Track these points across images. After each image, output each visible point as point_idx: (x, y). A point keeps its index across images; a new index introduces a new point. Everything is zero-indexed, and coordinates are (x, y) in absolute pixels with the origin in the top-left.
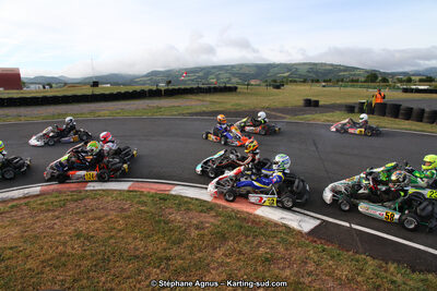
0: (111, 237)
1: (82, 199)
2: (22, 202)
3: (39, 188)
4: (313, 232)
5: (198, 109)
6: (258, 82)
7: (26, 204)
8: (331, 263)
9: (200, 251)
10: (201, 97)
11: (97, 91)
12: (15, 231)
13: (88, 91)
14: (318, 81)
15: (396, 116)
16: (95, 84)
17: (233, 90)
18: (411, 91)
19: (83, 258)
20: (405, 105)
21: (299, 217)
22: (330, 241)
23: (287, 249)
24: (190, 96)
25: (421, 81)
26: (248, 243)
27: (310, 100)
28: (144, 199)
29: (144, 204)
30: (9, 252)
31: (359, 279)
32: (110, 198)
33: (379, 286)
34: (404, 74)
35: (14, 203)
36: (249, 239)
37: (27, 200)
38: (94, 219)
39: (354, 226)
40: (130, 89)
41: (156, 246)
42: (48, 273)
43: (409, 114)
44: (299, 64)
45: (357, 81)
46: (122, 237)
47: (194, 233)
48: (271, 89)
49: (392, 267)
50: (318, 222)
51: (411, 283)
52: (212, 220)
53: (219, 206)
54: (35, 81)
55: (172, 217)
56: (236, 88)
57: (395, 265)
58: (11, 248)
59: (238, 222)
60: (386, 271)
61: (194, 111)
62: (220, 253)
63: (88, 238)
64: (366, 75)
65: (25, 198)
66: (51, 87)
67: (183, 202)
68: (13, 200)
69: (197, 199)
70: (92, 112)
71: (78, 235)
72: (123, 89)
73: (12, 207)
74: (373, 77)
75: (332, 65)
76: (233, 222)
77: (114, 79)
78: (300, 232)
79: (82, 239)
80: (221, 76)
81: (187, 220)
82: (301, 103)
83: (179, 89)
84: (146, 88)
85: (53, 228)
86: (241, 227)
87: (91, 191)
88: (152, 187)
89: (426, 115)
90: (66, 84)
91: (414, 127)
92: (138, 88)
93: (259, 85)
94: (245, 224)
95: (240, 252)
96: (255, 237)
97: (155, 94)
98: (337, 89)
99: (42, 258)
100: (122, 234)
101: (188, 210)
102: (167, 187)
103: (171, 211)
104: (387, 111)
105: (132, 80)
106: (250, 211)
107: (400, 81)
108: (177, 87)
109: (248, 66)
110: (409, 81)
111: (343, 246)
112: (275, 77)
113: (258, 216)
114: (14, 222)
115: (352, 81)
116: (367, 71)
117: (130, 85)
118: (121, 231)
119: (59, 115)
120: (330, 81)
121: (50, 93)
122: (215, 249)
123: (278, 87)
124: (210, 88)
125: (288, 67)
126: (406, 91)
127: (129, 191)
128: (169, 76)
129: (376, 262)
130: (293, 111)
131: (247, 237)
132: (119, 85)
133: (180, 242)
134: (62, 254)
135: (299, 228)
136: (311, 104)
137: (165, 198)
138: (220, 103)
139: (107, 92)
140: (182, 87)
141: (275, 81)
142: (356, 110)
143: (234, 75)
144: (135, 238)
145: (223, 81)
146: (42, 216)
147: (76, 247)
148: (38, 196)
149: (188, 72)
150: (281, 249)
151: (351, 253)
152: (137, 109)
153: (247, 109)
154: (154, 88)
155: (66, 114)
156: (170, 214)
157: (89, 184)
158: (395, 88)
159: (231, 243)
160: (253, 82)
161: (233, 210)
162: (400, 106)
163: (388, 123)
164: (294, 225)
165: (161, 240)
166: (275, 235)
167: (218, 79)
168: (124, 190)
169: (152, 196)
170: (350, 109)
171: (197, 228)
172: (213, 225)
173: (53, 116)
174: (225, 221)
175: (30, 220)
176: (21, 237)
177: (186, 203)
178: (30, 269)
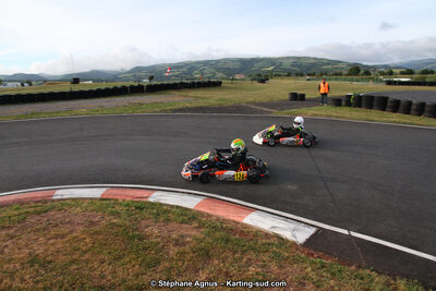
0: (73, 261)
4: (309, 242)
5: (181, 106)
6: (243, 77)
8: (332, 282)
10: (184, 92)
11: (76, 88)
13: (67, 88)
15: (384, 109)
16: (76, 81)
17: (217, 84)
18: (395, 83)
20: (392, 97)
21: (292, 225)
22: (329, 253)
23: (281, 267)
24: (173, 92)
25: (402, 73)
26: (236, 261)
27: (296, 94)
28: (118, 208)
29: (117, 215)
32: (78, 209)
34: (386, 66)
36: (237, 255)
38: (56, 237)
39: (354, 234)
40: (111, 85)
43: (396, 106)
44: (283, 58)
45: (341, 74)
46: (87, 261)
48: (256, 84)
50: (313, 230)
52: (194, 233)
53: (202, 214)
55: (148, 230)
56: (221, 83)
57: (404, 281)
59: (223, 234)
61: (176, 107)
64: (349, 68)
66: (31, 85)
67: (162, 211)
69: (178, 207)
70: (69, 110)
71: (33, 260)
72: (103, 86)
74: (356, 71)
76: (218, 234)
77: (96, 76)
78: (294, 244)
79: (37, 266)
80: (205, 71)
81: (166, 234)
82: (287, 97)
83: (162, 84)
84: (127, 84)
86: (227, 241)
87: (58, 200)
88: (129, 193)
89: (413, 107)
90: (45, 81)
91: (402, 120)
92: (119, 84)
93: (243, 80)
95: (227, 274)
96: (244, 252)
97: (137, 90)
100: (87, 256)
101: (168, 221)
102: (146, 194)
103: (147, 222)
104: (375, 103)
105: (115, 76)
106: (238, 219)
107: (382, 74)
108: (159, 83)
109: (232, 61)
110: (391, 73)
111: (345, 260)
112: (259, 71)
113: (245, 226)
115: (336, 74)
116: (349, 64)
118: (85, 252)
119: (34, 114)
120: (314, 74)
121: (27, 90)
122: (197, 271)
123: (263, 81)
124: (194, 83)
125: (271, 61)
126: (389, 83)
127: (101, 199)
128: (153, 72)
129: (383, 278)
130: (280, 105)
131: (234, 253)
132: (101, 81)
135: (294, 239)
136: (297, 98)
137: (141, 206)
138: (204, 98)
139: (87, 89)
140: (165, 82)
141: (260, 75)
142: (343, 103)
143: (219, 70)
145: (207, 76)
149: (173, 67)
150: (274, 267)
151: (353, 267)
152: (117, 107)
153: (229, 104)
154: (136, 84)
155: (41, 113)
156: (147, 227)
157: (58, 192)
158: (378, 81)
159: (216, 262)
160: (237, 77)
161: (218, 220)
162: (387, 98)
163: (376, 116)
164: (287, 235)
165: (134, 262)
166: (266, 248)
167: (203, 74)
168: (96, 199)
169: (128, 205)
170: (337, 102)
171: (177, 244)
172: (195, 238)
173: (26, 115)
174: (209, 234)
177: (166, 211)
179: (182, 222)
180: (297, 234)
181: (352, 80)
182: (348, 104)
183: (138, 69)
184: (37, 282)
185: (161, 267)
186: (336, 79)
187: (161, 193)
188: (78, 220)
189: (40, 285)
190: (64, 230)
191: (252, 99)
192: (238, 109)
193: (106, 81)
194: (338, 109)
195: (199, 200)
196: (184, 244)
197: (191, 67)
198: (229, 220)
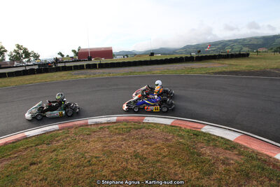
0: (158, 161)
1: (140, 129)
2: (106, 125)
3: (115, 118)
5: (220, 70)
7: (108, 128)
10: (221, 61)
11: (153, 58)
12: (99, 146)
13: (148, 58)
16: (152, 54)
17: (246, 56)
19: (138, 174)
24: (214, 61)
28: (181, 133)
29: (182, 137)
30: (94, 160)
32: (158, 130)
35: (102, 126)
36: (272, 182)
37: (109, 125)
38: (148, 144)
40: (173, 57)
41: (191, 174)
46: (166, 163)
47: (222, 168)
52: (235, 158)
53: (241, 146)
54: (119, 54)
55: (203, 150)
56: (248, 55)
58: (96, 157)
61: (216, 71)
63: (143, 159)
65: (108, 123)
66: (128, 57)
67: (211, 139)
68: (101, 124)
69: (222, 138)
70: (150, 71)
71: (136, 155)
72: (169, 57)
73: (100, 129)
76: (255, 163)
79: (138, 159)
83: (206, 56)
84: (184, 56)
85: (121, 147)
86: (263, 169)
87: (147, 123)
88: (188, 124)
90: (135, 55)
92: (178, 56)
97: (190, 59)
99: (112, 169)
100: (165, 159)
101: (215, 146)
102: (199, 126)
103: (201, 145)
105: (174, 51)
106: (270, 155)
108: (204, 55)
113: (277, 160)
114: (100, 139)
117: (172, 54)
118: (165, 157)
119: (131, 72)
121: (126, 60)
124: (228, 55)
127: (171, 126)
128: (199, 49)
131: (270, 180)
133: (210, 174)
134: (125, 168)
137: (197, 134)
138: (237, 65)
139: (159, 59)
140: (208, 55)
143: (245, 45)
144: (175, 165)
145: (236, 50)
146: (115, 138)
147: (134, 165)
148: (115, 123)
149: (211, 45)
152: (177, 69)
153: (258, 69)
154: (189, 56)
155: (135, 72)
156: (202, 148)
157: (146, 118)
159: (255, 183)
161: (253, 152)
165: (195, 169)
168: (168, 125)
169: (188, 132)
172: (236, 162)
173: (127, 73)
174: (247, 161)
175: (108, 139)
176: (103, 151)
177: (214, 140)
178: (104, 176)
179: (226, 149)
183: (188, 47)
184: (139, 168)
185: (213, 177)
187: (210, 127)
188: (159, 136)
189: (141, 170)
190: (152, 141)
191: (275, 66)
192: (263, 73)
193: (169, 54)
195: (238, 135)
196: (229, 164)
197: (224, 44)
198: (262, 154)
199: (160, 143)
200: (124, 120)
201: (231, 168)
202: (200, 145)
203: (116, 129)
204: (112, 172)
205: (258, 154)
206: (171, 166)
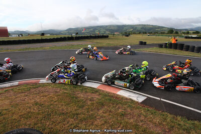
0: (51, 104)
1: (37, 87)
2: (10, 89)
3: (17, 83)
4: (143, 102)
6: (118, 34)
7: (12, 90)
8: (151, 116)
9: (92, 110)
10: (92, 40)
11: (44, 37)
12: (7, 102)
13: (40, 37)
14: (146, 33)
15: (182, 50)
16: (43, 34)
17: (106, 37)
18: (189, 38)
19: (39, 114)
20: (186, 44)
21: (137, 95)
22: (151, 106)
23: (131, 110)
24: (87, 40)
25: (193, 33)
26: (114, 107)
27: (142, 42)
28: (66, 87)
29: (66, 89)
30: (5, 112)
31: (164, 123)
32: (50, 87)
33: (173, 126)
34: (186, 30)
35: (7, 89)
37: (12, 88)
38: (43, 96)
39: (162, 100)
40: (59, 37)
41: (72, 108)
42: (23, 121)
43: (188, 48)
44: (137, 25)
45: (164, 33)
46: (56, 105)
47: (89, 103)
48: (124, 37)
49: (179, 118)
50: (145, 98)
51: (187, 125)
52: (97, 97)
53: (100, 90)
54: (15, 33)
55: (79, 95)
56: (108, 36)
57: (181, 117)
58: (6, 110)
59: (109, 98)
60: (176, 120)
62: (101, 111)
63: (41, 105)
64: (168, 30)
65: (11, 87)
66: (22, 36)
69: (90, 87)
70: (41, 47)
71: (36, 104)
72: (55, 37)
73: (6, 91)
74: (171, 31)
75: (152, 26)
76: (107, 98)
77: (51, 32)
78: (138, 102)
79: (38, 106)
80: (101, 31)
81: (86, 97)
82: (138, 43)
83: (82, 37)
84: (67, 36)
85: (24, 101)
87: (42, 83)
89: (195, 49)
90: (29, 34)
91: (190, 55)
92: (63, 36)
93: (119, 35)
94: (112, 99)
95: (110, 111)
96: (117, 104)
97: (71, 39)
98: (154, 37)
99: (19, 114)
100: (56, 103)
101: (86, 92)
104: (178, 47)
105: (60, 33)
106: (114, 92)
107: (184, 33)
108: (80, 36)
109: (113, 26)
110: (188, 33)
111: (157, 109)
112: (126, 31)
113: (118, 95)
114: (6, 98)
115: (162, 33)
116: (168, 29)
119: (27, 48)
120: (151, 33)
121: (22, 38)
122: (98, 110)
123: (127, 36)
124: (96, 36)
125: (132, 26)
126: (186, 38)
127: (59, 84)
128: (77, 31)
129: (172, 116)
130: (134, 47)
132: (54, 35)
133: (82, 107)
134: (29, 112)
136: (143, 44)
137: (76, 87)
138: (101, 43)
139: (48, 38)
140: (84, 36)
141: (126, 33)
142: (163, 46)
143: (107, 30)
144: (62, 105)
145: (102, 33)
147: (35, 109)
148: (17, 86)
149: (86, 28)
150: (129, 110)
151: (160, 112)
153: (113, 46)
154: (70, 36)
155: (29, 48)
157: (41, 80)
158: (181, 36)
159: (106, 107)
160: (116, 33)
161: (107, 92)
162: (183, 44)
163: (178, 53)
164: (135, 99)
166: (126, 103)
167: (100, 32)
169: (70, 86)
170: (161, 46)
171: (90, 100)
172: (98, 99)
173: (23, 49)
174: (103, 97)
175: (14, 97)
176: (10, 105)
177: (85, 89)
178: (14, 119)
180: (139, 99)
181: (169, 36)
182: (166, 47)
183: (70, 29)
185: (85, 108)
186: (162, 35)
189: (40, 111)
190: (45, 94)
191: (122, 44)
194: (161, 49)
195: (99, 85)
196: (93, 101)
197: (95, 28)
198: (111, 93)
199: (52, 94)
200: (24, 83)
201: (95, 102)
202: (77, 93)
203: (19, 90)
204: (20, 116)
205: (109, 93)
206: (60, 106)
